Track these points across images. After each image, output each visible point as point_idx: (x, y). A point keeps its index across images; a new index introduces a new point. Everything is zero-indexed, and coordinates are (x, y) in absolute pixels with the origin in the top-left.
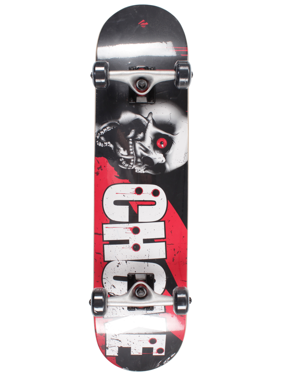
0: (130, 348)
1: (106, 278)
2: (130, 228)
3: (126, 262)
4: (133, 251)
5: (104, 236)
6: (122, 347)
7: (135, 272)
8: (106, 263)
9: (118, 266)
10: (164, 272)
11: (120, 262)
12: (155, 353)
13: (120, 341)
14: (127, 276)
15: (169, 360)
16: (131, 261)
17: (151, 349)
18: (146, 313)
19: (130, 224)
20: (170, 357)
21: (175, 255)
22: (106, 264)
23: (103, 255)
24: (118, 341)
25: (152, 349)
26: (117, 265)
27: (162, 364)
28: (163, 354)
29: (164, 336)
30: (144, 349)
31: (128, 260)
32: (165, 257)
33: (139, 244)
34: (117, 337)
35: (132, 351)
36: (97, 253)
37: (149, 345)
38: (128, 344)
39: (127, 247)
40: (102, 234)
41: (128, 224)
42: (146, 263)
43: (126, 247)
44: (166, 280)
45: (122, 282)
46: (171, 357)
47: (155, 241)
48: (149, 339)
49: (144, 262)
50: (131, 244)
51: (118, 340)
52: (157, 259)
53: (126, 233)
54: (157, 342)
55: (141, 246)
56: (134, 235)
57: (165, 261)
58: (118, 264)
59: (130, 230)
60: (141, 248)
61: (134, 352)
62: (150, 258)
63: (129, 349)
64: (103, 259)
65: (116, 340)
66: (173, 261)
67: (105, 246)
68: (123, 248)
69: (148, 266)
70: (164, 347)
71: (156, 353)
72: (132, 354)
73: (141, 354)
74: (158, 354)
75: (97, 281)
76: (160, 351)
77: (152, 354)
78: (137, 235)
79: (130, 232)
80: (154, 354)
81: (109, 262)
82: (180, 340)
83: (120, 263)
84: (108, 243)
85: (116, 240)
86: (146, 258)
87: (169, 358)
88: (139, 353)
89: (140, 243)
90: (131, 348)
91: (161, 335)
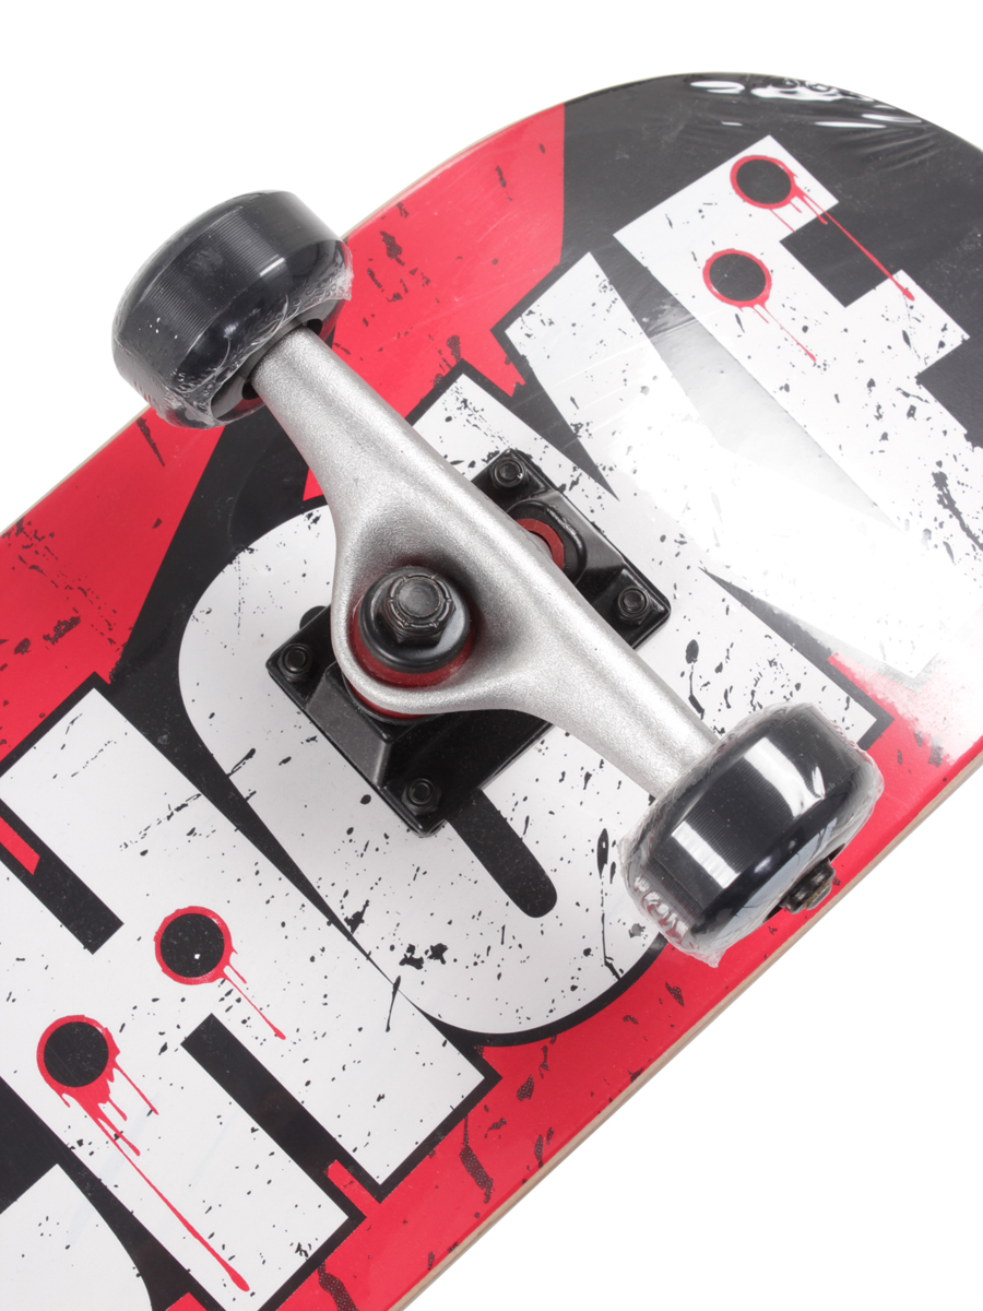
0: (924, 379)
1: (597, 955)
2: (97, 1115)
3: (357, 920)
4: (235, 943)
5: (316, 1246)
6: (968, 437)
7: (366, 800)
8: (489, 1054)
9: (438, 952)
10: (197, 611)
11: (391, 963)
12: (815, 198)
13: (940, 480)
14: (448, 831)
15: (778, 82)
16: (322, 892)
17: (805, 245)
18: (586, 481)
19: (68, 1139)
20: (747, 93)
21: (23, 647)
22: (502, 1050)
23: (458, 1130)
24: (954, 496)
25: (801, 244)
26: (430, 964)
27: (850, 106)
28: (767, 147)
29: (636, 237)
30: (848, 283)
31: (333, 919)
32: (94, 698)
33: (149, 947)
34: (932, 526)
35: (936, 356)
36: (485, 1182)
37: (791, 279)
38: (911, 412)
39: (243, 1010)
40: (314, 1276)
41: (80, 1153)
42: (241, 782)
43: (256, 1019)
44: (243, 556)
45: (517, 826)
46: (738, 88)
47: (36, 857)
48: (747, 313)
49: (252, 803)
50: (199, 1001)
51: (947, 502)
52: (152, 737)
53: (153, 1110)
54: (721, 247)
55: (155, 925)
56: (119, 1039)
57: (119, 674)
58: (418, 964)
59: (105, 1097)
60: (170, 911)
61: (938, 332)
62: (183, 787)
63: (942, 380)
64: (484, 1101)
65: (957, 514)
66: (75, 621)
67: (380, 1172)
68: (279, 1034)
69: (251, 753)
70: (719, 180)
71: (801, 195)
72: (956, 336)
73: (902, 277)
74: (803, 178)
75: (679, 997)
76: (763, 186)
77: (833, 212)
78: (107, 1020)
79: (118, 1088)
80: (825, 200)
81: (466, 1042)
82: (568, 127)
83: (401, 952)
84: (335, 1170)
85: (262, 1133)
86: (205, 812)
87: (760, 92)
88: (906, 293)
89: (134, 945)
90: (922, 368)
91: (644, 263)
